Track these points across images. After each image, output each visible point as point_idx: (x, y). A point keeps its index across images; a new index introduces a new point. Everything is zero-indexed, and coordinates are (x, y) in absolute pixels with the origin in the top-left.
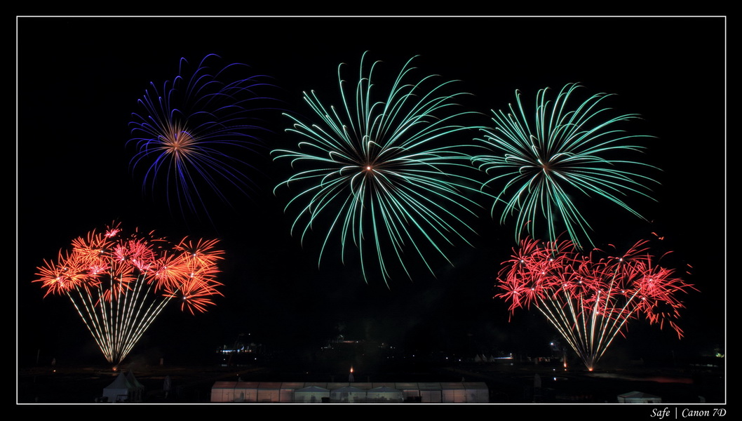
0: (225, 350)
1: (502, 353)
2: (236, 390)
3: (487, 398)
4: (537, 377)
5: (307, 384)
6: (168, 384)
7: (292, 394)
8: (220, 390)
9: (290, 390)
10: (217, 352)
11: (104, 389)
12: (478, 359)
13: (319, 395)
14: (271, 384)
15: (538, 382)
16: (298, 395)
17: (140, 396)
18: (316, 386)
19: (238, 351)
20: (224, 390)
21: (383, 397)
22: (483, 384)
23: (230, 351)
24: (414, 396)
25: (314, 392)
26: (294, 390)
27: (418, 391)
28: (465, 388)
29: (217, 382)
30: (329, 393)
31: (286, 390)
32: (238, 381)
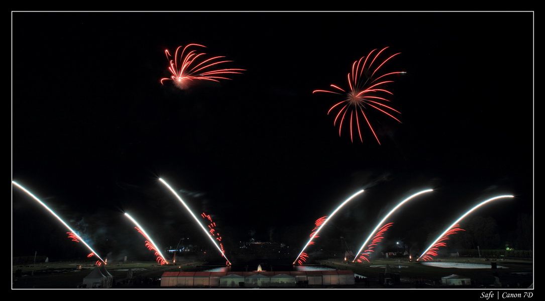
0: (171, 249)
2: (179, 278)
5: (228, 272)
8: (168, 278)
10: (165, 251)
11: (84, 278)
13: (237, 281)
14: (203, 273)
16: (223, 280)
18: (235, 274)
19: (180, 250)
20: (170, 278)
21: (281, 281)
22: (351, 271)
23: (174, 251)
24: (303, 280)
25: (233, 279)
26: (219, 278)
27: (306, 277)
28: (338, 274)
29: (165, 273)
30: (244, 279)
31: (214, 277)
32: (180, 271)
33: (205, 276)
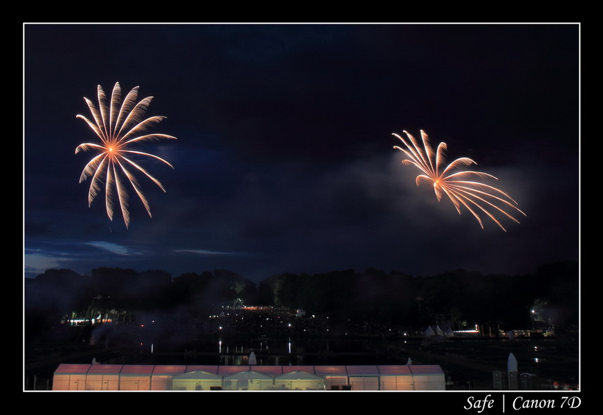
0: (74, 319)
1: (464, 324)
2: (90, 377)
4: (512, 357)
5: (190, 367)
8: (66, 377)
10: (63, 322)
12: (430, 332)
13: (206, 384)
14: (137, 367)
16: (177, 383)
18: (203, 370)
19: (93, 321)
20: (72, 376)
22: (438, 367)
23: (80, 321)
24: (341, 385)
25: (199, 380)
26: (171, 377)
27: (346, 377)
28: (412, 373)
29: (61, 366)
30: (220, 380)
31: (161, 377)
32: (91, 363)
33: (141, 373)
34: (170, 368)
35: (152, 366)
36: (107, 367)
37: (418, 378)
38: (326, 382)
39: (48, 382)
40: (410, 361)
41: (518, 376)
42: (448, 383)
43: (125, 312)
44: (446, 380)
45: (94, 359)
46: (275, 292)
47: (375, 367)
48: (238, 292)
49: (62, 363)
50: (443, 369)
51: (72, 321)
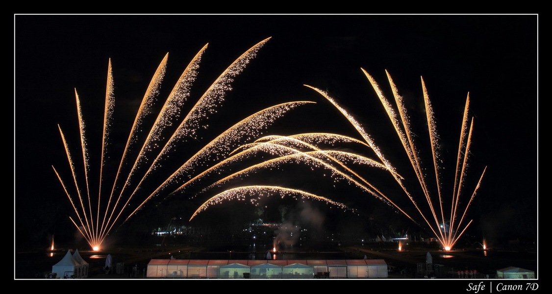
0: (160, 232)
1: (399, 234)
2: (169, 267)
3: (386, 274)
4: (429, 255)
5: (230, 261)
6: (110, 261)
7: (218, 270)
8: (155, 267)
9: (216, 267)
10: (153, 234)
11: (53, 266)
12: (378, 239)
13: (241, 271)
14: (198, 261)
15: (429, 260)
16: (223, 270)
17: (84, 273)
18: (239, 263)
19: (171, 233)
20: (159, 266)
21: (296, 273)
22: (383, 261)
23: (163, 233)
24: (323, 271)
25: (236, 269)
26: (219, 267)
27: (326, 267)
28: (367, 264)
29: (152, 260)
30: (249, 269)
31: (213, 267)
32: (170, 259)
33: (201, 265)
34: (219, 261)
35: (208, 260)
36: (180, 261)
37: (370, 267)
38: (314, 270)
39: (144, 271)
40: (366, 257)
41: (433, 266)
42: (390, 271)
43: (191, 228)
44: (388, 269)
45: (172, 256)
46: (283, 215)
47: (344, 261)
48: (260, 215)
49: (153, 258)
50: (386, 262)
51: (158, 233)
